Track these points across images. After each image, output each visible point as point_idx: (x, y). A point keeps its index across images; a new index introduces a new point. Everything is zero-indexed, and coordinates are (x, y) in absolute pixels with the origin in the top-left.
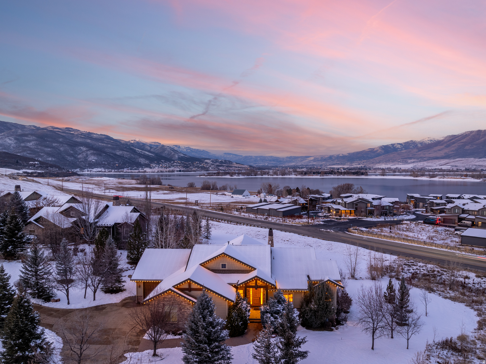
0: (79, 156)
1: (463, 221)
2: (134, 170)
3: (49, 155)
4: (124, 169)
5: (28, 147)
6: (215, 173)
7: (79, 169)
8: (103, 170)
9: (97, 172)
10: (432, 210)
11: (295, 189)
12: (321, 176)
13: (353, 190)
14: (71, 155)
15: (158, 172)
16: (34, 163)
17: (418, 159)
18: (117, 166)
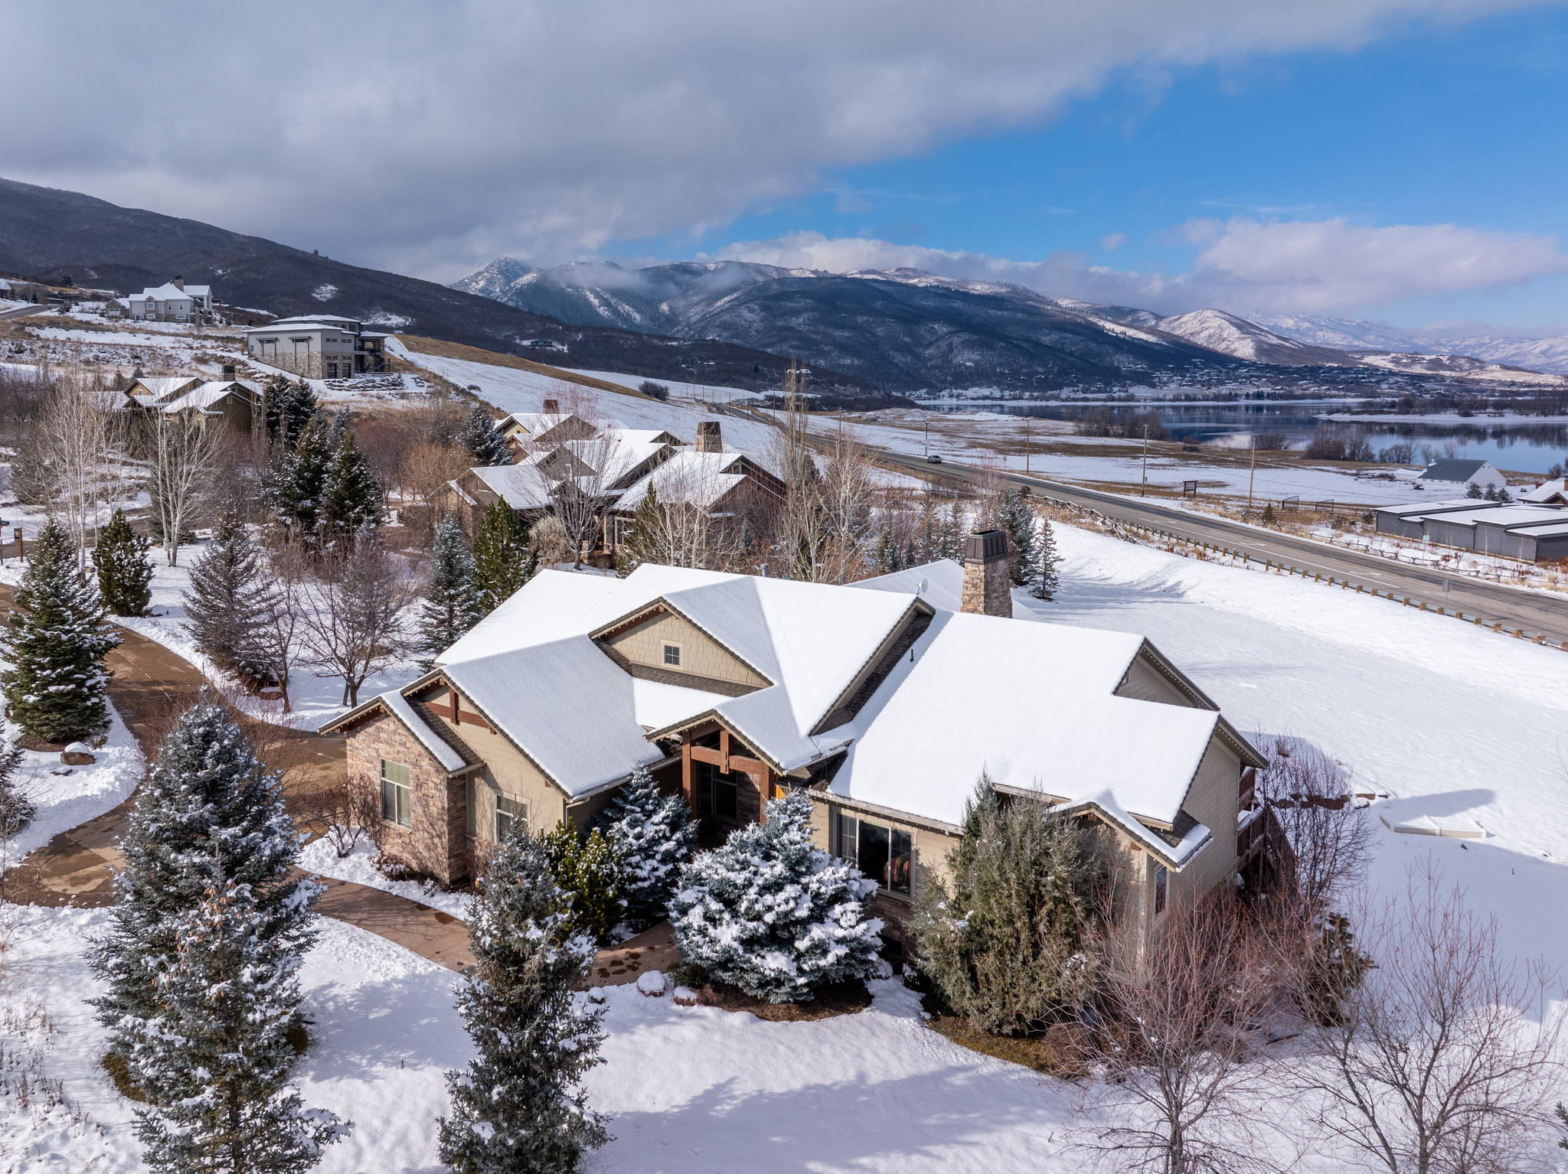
0: (927, 352)
2: (1093, 392)
3: (845, 349)
4: (1061, 389)
5: (791, 329)
6: (1393, 405)
7: (924, 390)
14: (906, 349)
15: (1176, 399)
16: (798, 372)
18: (1039, 380)
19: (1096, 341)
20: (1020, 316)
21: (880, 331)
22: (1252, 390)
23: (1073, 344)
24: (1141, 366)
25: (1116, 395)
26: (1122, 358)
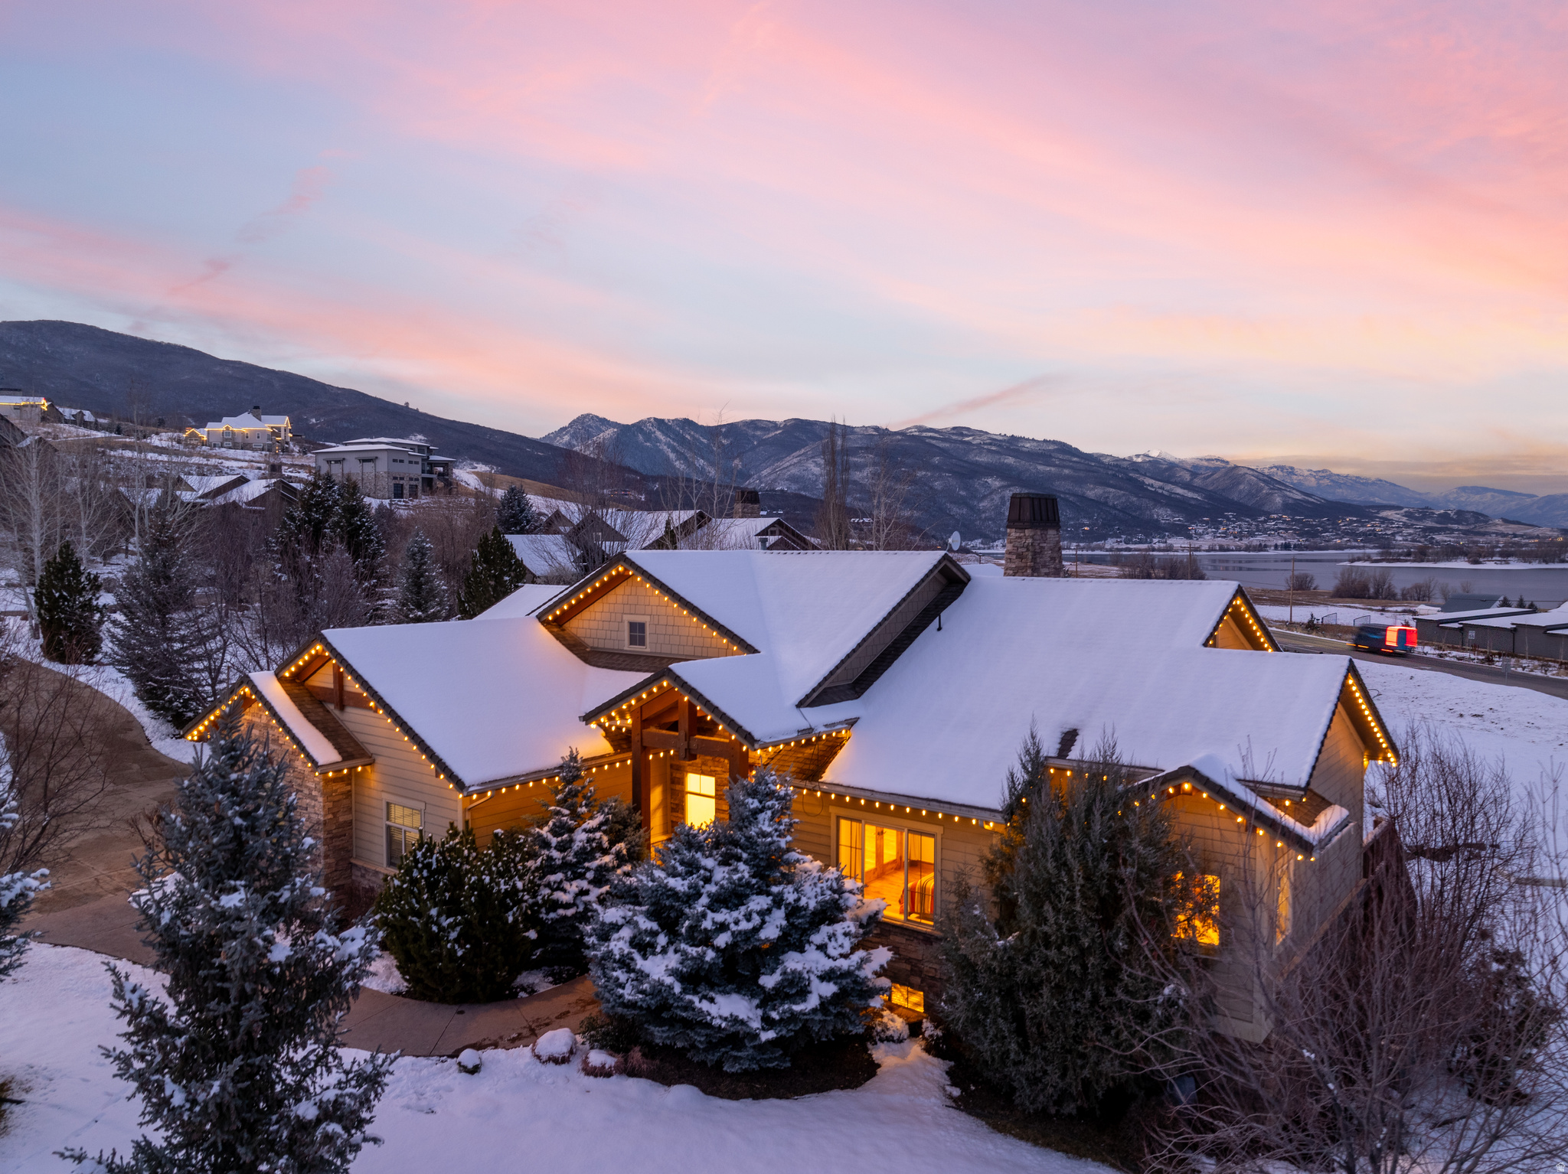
0: (981, 505)
2: (1135, 543)
3: (905, 501)
4: (1106, 539)
5: (855, 482)
14: (962, 502)
15: (1210, 549)
18: (1085, 531)
19: (1136, 495)
20: (1066, 471)
21: (937, 485)
22: (1281, 542)
23: (1115, 495)
24: (1178, 519)
25: (1156, 546)
26: (1161, 511)
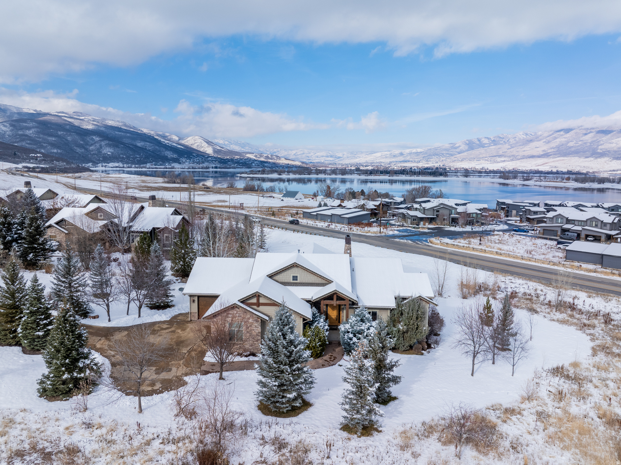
0: (91, 148)
1: (567, 233)
2: (159, 165)
3: (53, 145)
4: (146, 164)
5: (27, 136)
6: (259, 171)
7: (91, 164)
8: (121, 165)
9: (114, 167)
10: (528, 220)
11: (360, 191)
12: (389, 176)
13: (431, 193)
14: (81, 146)
15: (189, 168)
16: (36, 155)
17: (510, 157)
18: (137, 160)
19: (158, 146)
21: (69, 138)
22: (214, 166)
23: (149, 146)
24: (175, 156)
25: (168, 166)
26: (168, 153)
